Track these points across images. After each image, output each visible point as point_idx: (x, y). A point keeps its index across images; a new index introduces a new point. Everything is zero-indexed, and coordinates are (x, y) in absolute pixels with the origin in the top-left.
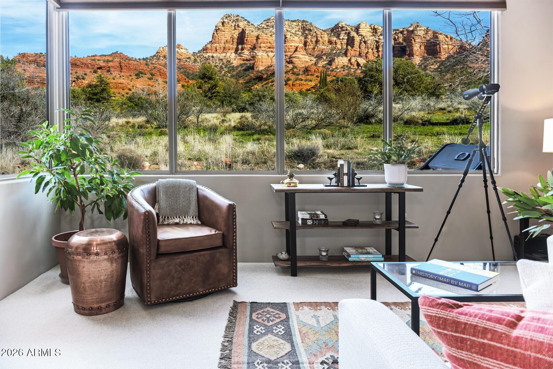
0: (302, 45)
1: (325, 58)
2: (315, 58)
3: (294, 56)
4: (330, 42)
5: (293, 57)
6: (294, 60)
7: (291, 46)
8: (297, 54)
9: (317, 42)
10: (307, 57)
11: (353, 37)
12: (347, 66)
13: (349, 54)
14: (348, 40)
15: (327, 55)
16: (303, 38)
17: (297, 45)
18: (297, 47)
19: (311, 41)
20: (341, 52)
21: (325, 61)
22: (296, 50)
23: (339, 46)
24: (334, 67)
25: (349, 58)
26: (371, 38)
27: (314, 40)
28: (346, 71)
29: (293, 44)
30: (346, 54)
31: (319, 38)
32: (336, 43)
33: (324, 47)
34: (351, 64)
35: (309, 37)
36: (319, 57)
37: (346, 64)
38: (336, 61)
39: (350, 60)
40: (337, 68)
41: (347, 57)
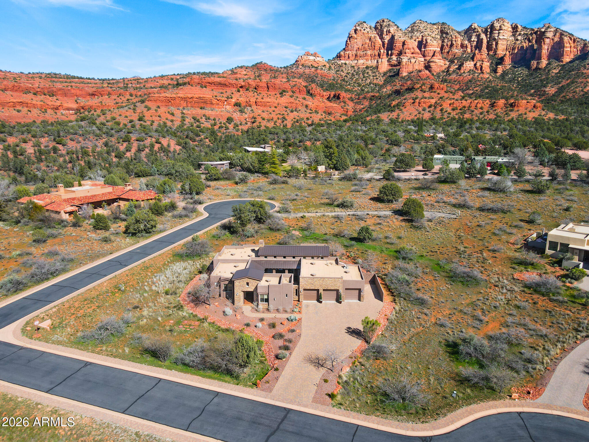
0: (439, 49)
1: (456, 61)
2: (449, 62)
3: (432, 60)
4: (462, 46)
5: (431, 62)
6: (432, 64)
7: (430, 50)
8: (435, 59)
9: (452, 45)
10: (442, 61)
11: (482, 39)
12: (473, 70)
13: (475, 59)
14: (477, 42)
15: (459, 59)
16: (440, 42)
17: (435, 49)
18: (435, 52)
19: (447, 45)
20: (469, 56)
21: (456, 65)
22: (434, 55)
23: (469, 50)
24: (462, 72)
25: (475, 62)
26: (511, 38)
27: (449, 43)
28: (471, 76)
29: (432, 49)
30: (473, 59)
31: (454, 42)
32: (466, 47)
33: (457, 51)
34: (476, 68)
35: (446, 40)
36: (452, 61)
37: (472, 68)
38: (464, 65)
39: (475, 65)
40: (464, 72)
41: (473, 61)
